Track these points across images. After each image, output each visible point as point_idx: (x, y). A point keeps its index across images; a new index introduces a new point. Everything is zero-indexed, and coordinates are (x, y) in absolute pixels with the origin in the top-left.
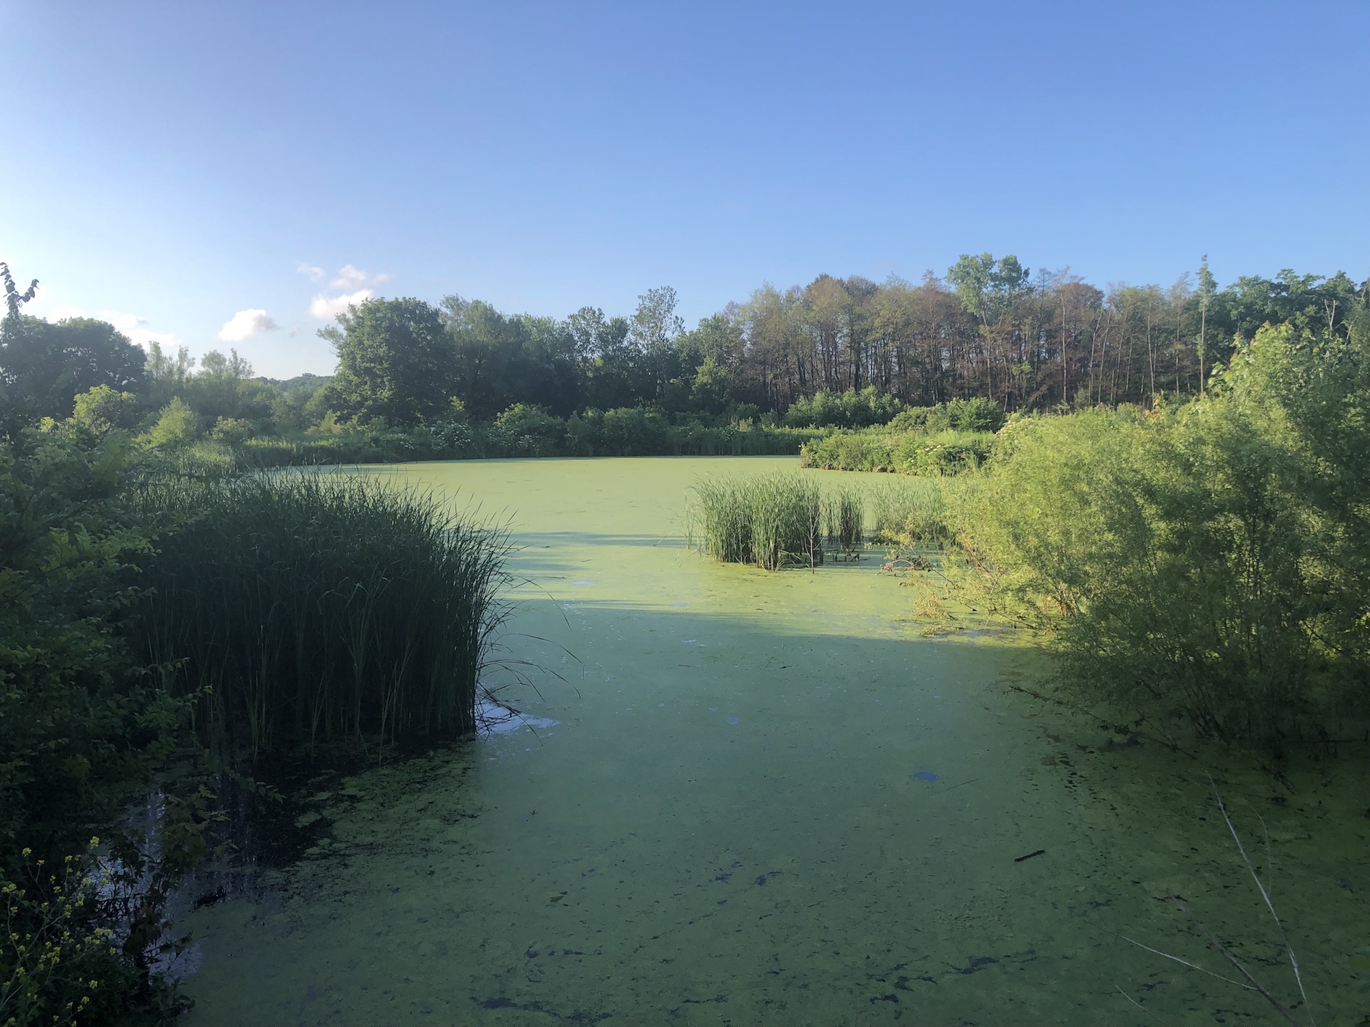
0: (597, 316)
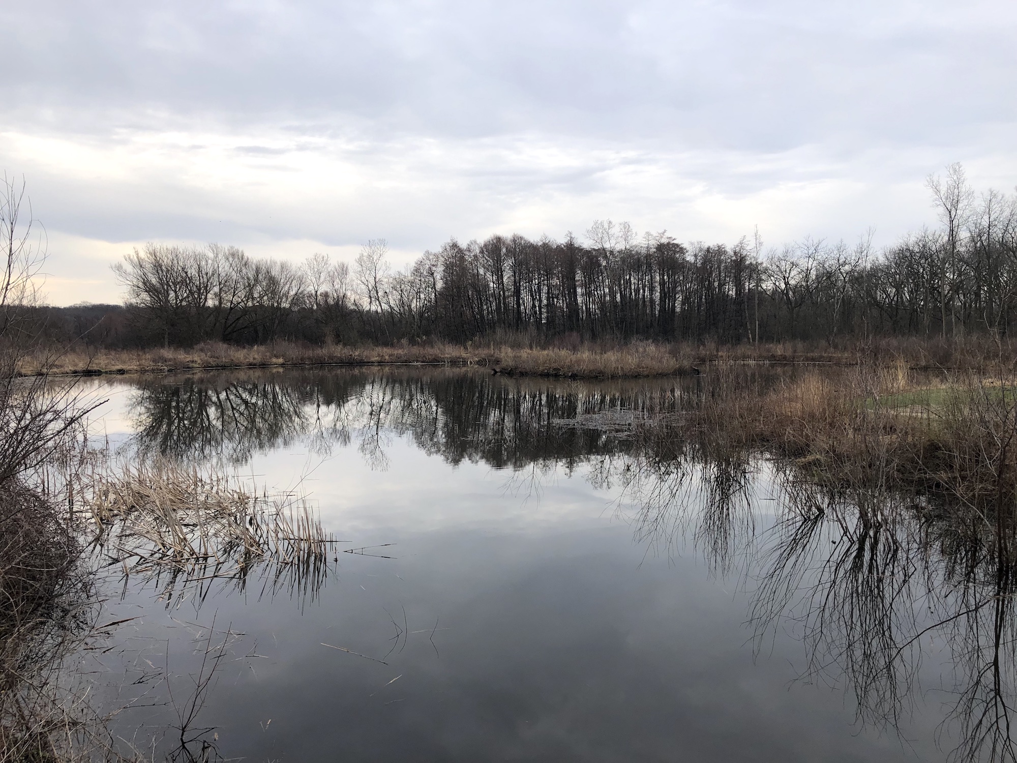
0: (325, 260)
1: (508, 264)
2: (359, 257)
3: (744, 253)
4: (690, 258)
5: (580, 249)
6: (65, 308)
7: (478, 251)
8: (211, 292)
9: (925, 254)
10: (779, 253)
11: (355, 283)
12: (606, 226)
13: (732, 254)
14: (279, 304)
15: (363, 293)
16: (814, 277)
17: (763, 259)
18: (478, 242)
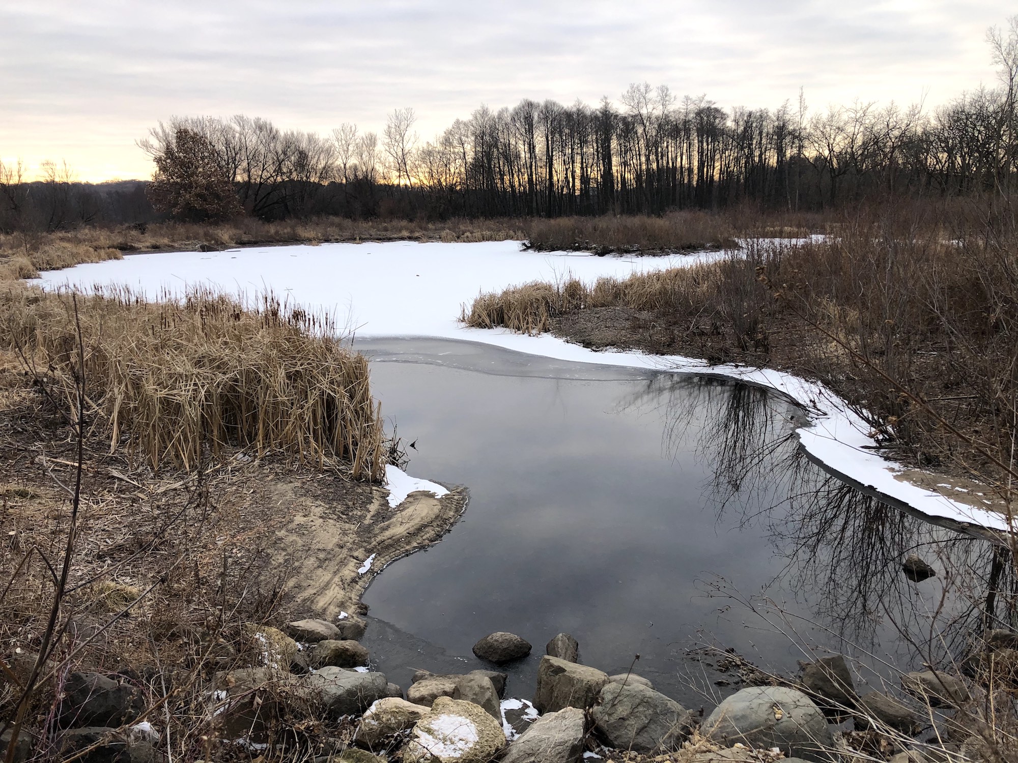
0: (353, 131)
1: (540, 132)
2: (386, 127)
3: (787, 117)
4: (730, 124)
5: (617, 116)
6: (98, 186)
7: (509, 119)
8: (240, 166)
9: (982, 116)
10: (825, 117)
11: (383, 155)
12: (643, 89)
13: (775, 119)
14: (307, 178)
15: (391, 166)
16: (860, 144)
17: (806, 124)
18: (509, 109)
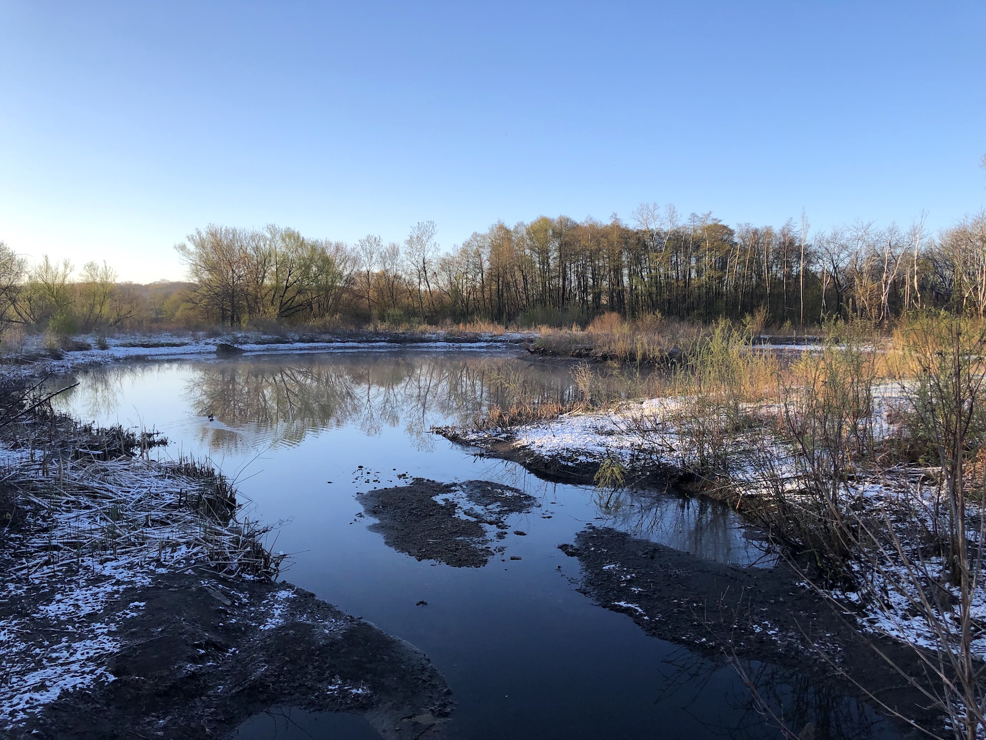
0: (377, 241)
1: (554, 245)
2: (409, 238)
3: (791, 234)
4: (736, 240)
5: (627, 231)
7: (525, 232)
8: (269, 271)
10: (828, 234)
11: (405, 264)
12: (651, 207)
13: (780, 235)
14: (334, 283)
15: (413, 273)
17: (811, 241)
18: (525, 224)
